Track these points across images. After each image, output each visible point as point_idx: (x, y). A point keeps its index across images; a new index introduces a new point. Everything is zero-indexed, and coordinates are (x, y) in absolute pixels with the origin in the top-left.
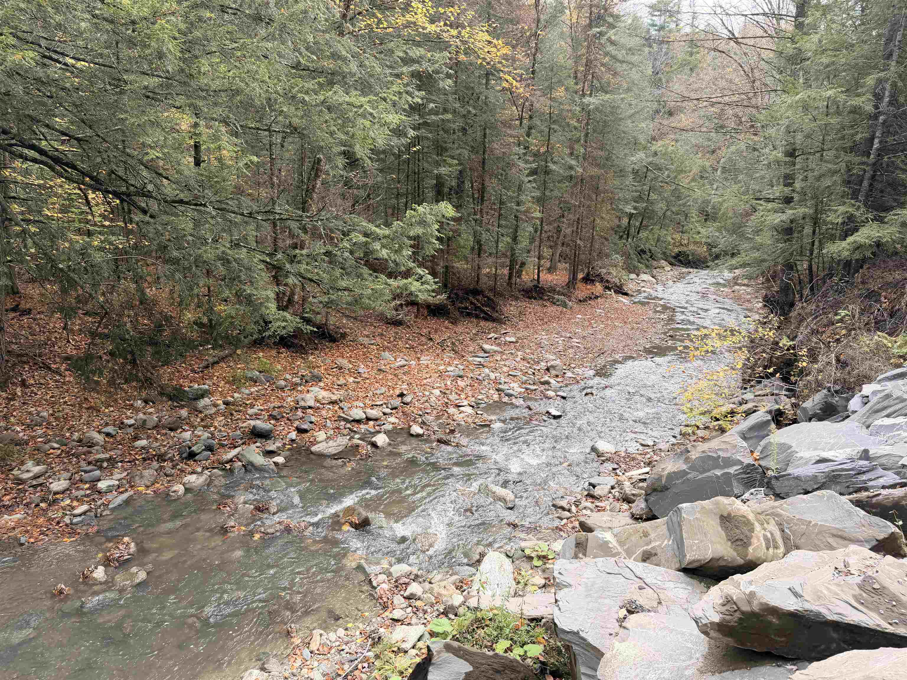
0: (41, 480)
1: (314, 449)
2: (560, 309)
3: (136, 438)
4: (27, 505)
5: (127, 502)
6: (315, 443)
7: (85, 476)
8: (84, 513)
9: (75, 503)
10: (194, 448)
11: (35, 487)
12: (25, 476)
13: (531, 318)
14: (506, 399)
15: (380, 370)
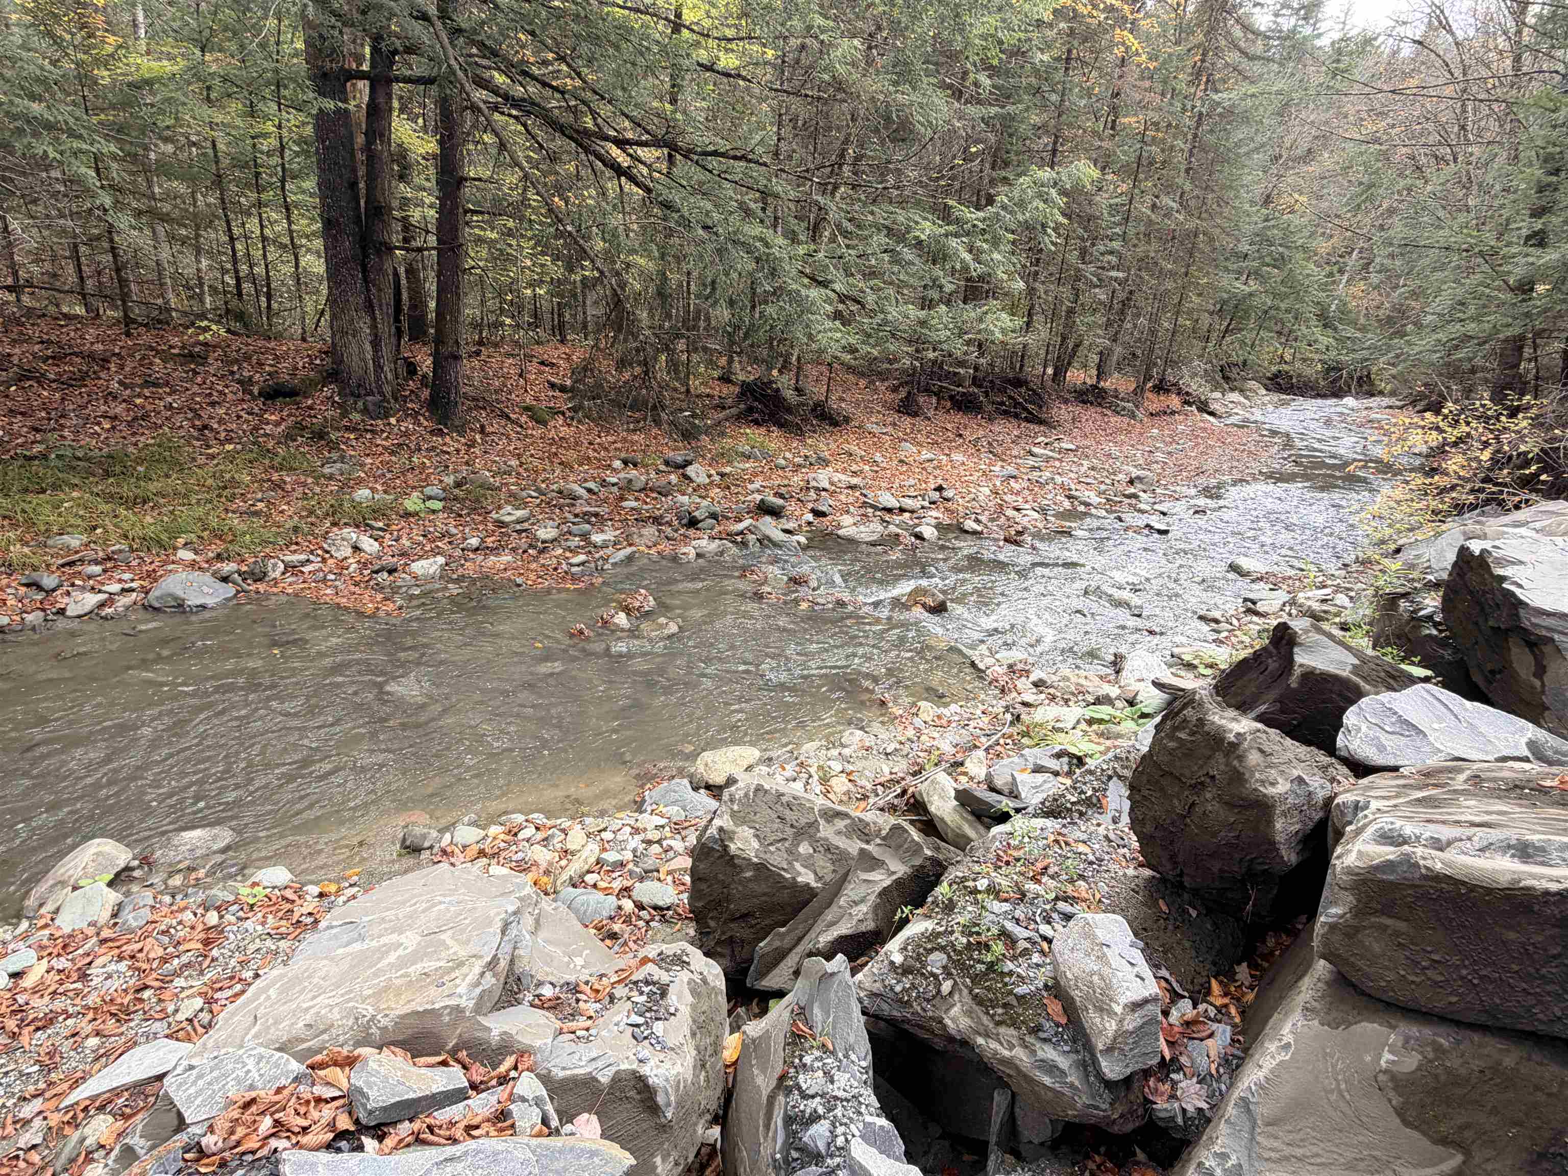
0: (526, 525)
1: (840, 532)
2: (1126, 420)
3: (622, 498)
4: (514, 550)
5: (630, 559)
6: (839, 527)
7: (574, 528)
8: (583, 564)
9: (568, 554)
10: (696, 514)
11: (519, 532)
12: (507, 519)
13: (1089, 427)
14: (1082, 508)
15: (901, 461)
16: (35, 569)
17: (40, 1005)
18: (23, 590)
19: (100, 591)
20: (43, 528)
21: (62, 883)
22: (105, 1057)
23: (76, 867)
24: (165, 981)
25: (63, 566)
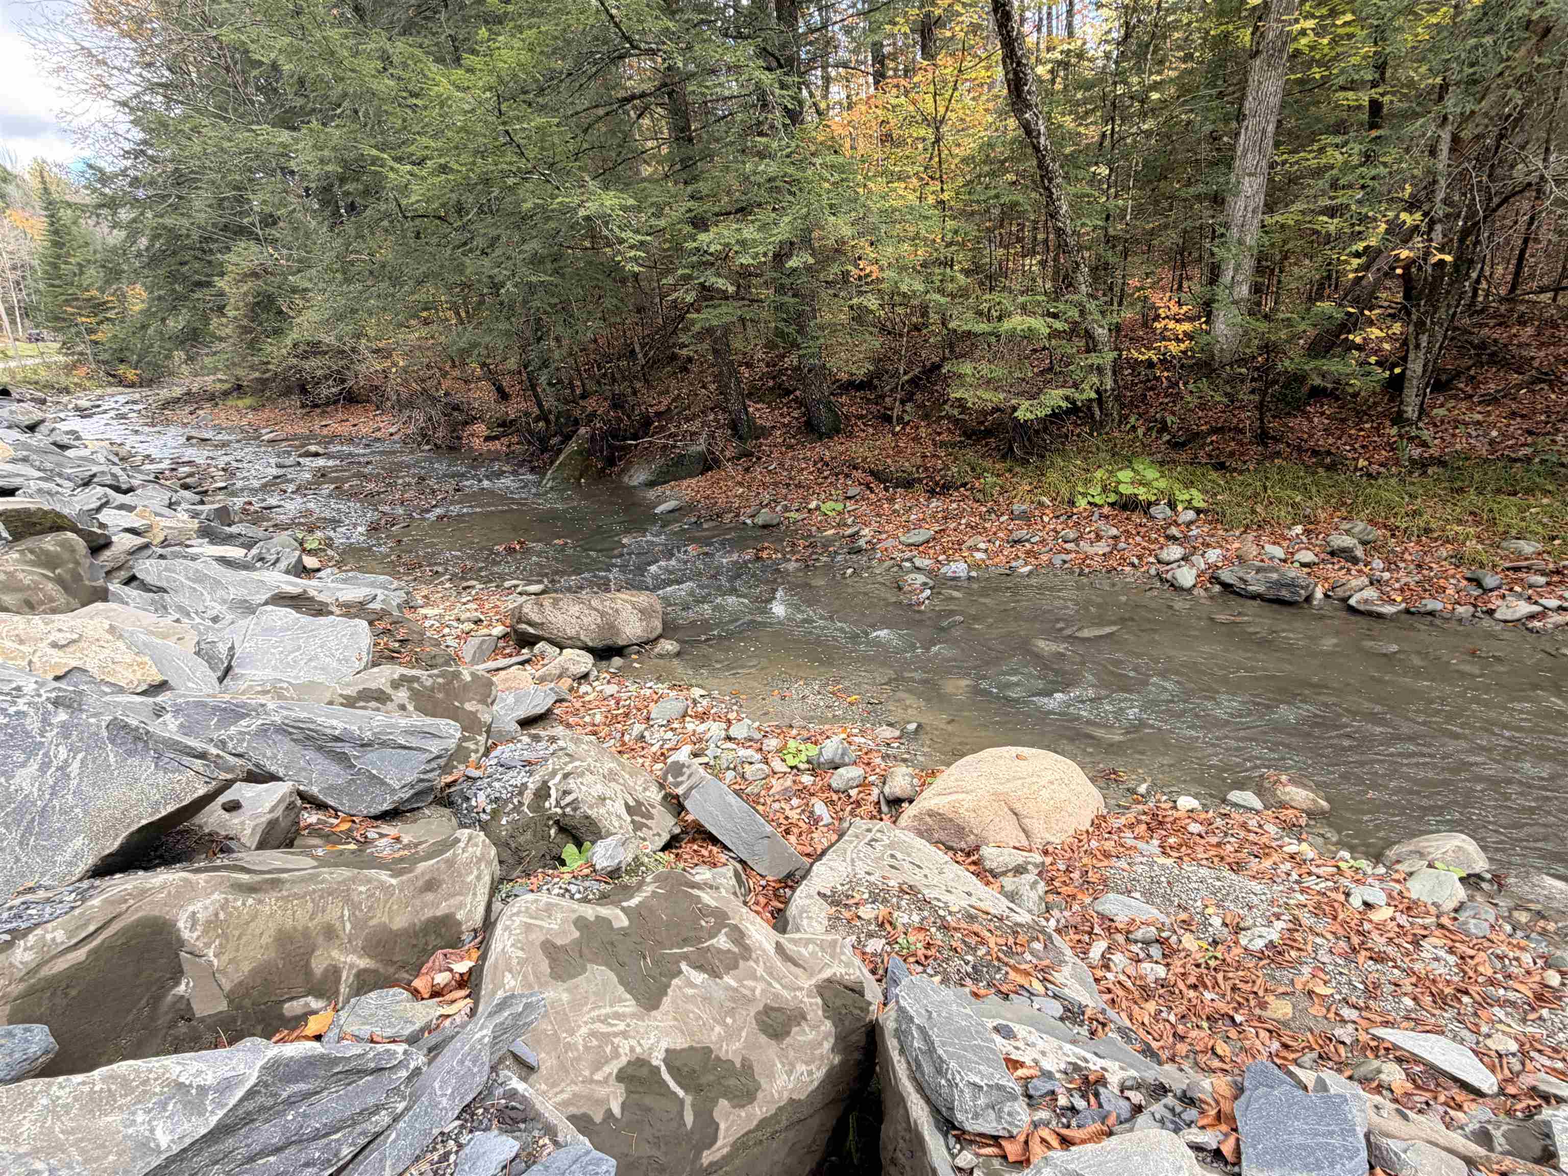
16: (1482, 566)
17: (1378, 941)
18: (1465, 582)
19: (1536, 603)
20: (1501, 529)
21: (1421, 855)
22: (1416, 1024)
23: (1438, 848)
24: (1486, 1002)
25: (1508, 569)
